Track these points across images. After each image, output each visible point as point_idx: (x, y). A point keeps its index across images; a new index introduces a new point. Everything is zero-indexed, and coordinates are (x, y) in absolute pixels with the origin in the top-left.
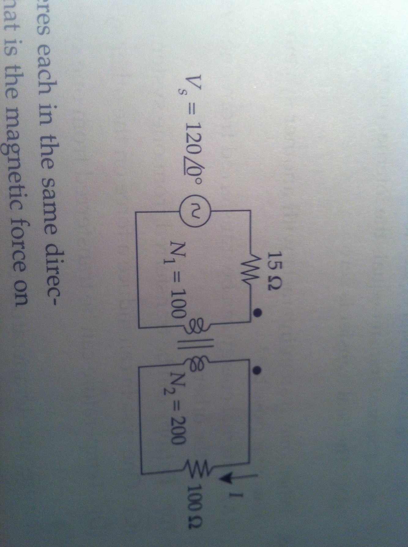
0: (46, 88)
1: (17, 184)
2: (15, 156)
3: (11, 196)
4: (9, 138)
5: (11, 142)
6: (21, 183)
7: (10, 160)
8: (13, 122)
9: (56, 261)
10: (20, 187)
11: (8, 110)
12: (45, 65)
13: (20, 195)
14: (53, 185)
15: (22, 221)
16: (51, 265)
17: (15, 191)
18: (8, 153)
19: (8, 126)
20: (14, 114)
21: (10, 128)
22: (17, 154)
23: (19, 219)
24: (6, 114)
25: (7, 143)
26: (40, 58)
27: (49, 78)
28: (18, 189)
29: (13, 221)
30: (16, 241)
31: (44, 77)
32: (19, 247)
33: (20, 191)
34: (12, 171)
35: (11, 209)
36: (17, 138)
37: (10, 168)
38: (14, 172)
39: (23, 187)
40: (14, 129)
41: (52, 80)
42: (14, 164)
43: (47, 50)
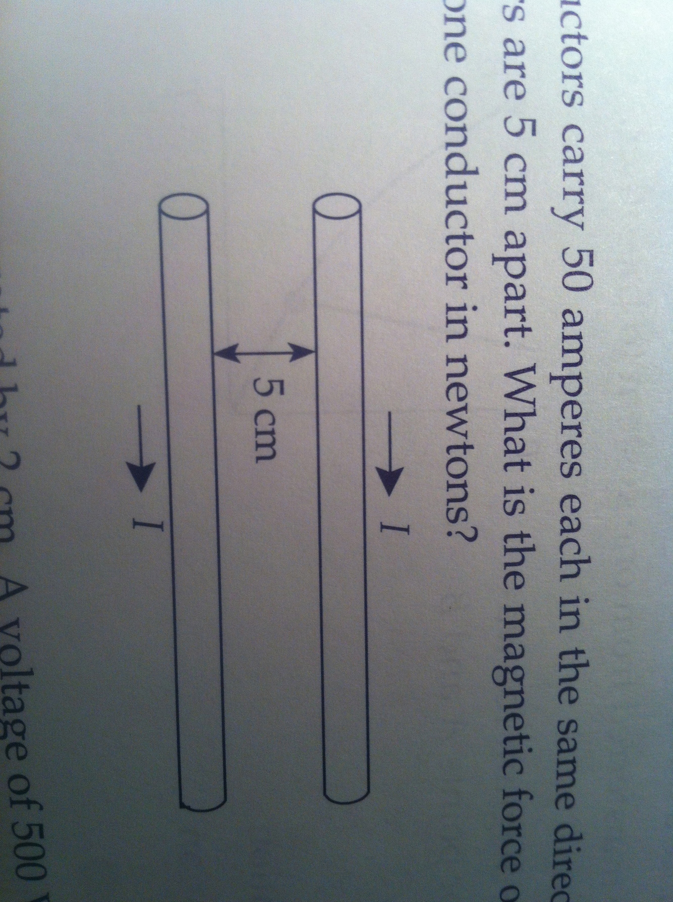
0: (572, 569)
1: (517, 733)
2: (516, 686)
3: (506, 752)
4: (507, 658)
5: (511, 664)
6: (524, 731)
7: (507, 693)
8: (516, 629)
9: (570, 851)
10: (521, 738)
11: (507, 610)
12: (572, 530)
13: (521, 751)
14: (575, 731)
15: (520, 793)
16: (560, 858)
17: (514, 745)
18: (504, 683)
19: (507, 636)
20: (516, 616)
21: (509, 640)
22: (519, 683)
23: (516, 790)
24: (503, 616)
25: (504, 666)
26: (565, 519)
27: (579, 552)
28: (518, 741)
29: (506, 794)
30: (508, 824)
31: (570, 552)
32: (512, 835)
33: (521, 743)
34: (509, 711)
35: (505, 773)
36: (522, 655)
37: (506, 707)
38: (513, 714)
39: (527, 737)
40: (515, 641)
41: (583, 556)
42: (514, 699)
43: (576, 504)
